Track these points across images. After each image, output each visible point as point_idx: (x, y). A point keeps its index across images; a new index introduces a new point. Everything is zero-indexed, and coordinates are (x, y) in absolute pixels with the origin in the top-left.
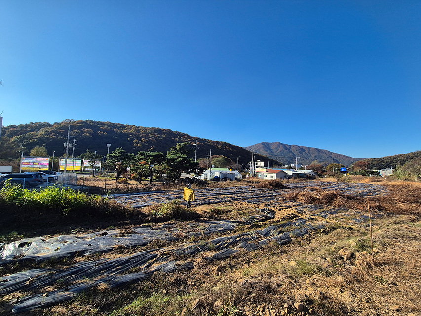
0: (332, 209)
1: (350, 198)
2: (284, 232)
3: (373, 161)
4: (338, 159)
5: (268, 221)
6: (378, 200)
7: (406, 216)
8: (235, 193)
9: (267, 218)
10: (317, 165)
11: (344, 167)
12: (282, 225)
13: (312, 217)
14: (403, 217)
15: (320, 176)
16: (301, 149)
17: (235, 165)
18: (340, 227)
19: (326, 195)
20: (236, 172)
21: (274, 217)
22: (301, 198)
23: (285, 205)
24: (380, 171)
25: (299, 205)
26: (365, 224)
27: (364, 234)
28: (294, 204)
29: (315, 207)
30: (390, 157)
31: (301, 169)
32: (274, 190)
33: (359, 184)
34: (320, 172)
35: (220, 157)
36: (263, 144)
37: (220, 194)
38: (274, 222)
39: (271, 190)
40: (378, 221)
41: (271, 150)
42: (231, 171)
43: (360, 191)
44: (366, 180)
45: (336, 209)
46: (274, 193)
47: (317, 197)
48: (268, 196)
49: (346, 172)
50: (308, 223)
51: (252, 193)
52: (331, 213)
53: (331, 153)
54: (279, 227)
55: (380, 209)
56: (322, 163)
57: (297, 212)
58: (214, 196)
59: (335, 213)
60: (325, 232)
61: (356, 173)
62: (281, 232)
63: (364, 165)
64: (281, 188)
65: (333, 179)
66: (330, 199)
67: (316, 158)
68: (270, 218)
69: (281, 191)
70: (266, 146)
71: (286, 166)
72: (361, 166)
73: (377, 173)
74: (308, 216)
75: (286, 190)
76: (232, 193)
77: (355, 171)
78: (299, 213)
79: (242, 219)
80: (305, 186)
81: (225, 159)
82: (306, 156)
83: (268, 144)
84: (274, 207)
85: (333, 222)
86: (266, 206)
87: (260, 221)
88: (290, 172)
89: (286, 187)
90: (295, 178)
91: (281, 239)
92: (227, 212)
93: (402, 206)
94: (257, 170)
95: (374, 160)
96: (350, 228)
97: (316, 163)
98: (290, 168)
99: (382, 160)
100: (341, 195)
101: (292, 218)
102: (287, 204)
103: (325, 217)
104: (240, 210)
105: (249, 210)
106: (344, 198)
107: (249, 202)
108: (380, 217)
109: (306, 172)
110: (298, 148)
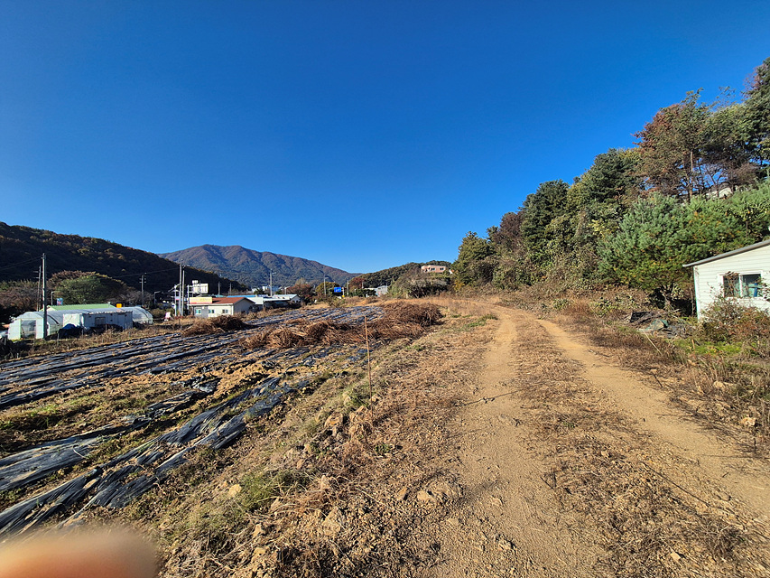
0: (322, 349)
1: (345, 328)
2: (232, 416)
3: (369, 277)
4: (330, 275)
5: (199, 402)
6: (375, 325)
7: (401, 340)
8: (118, 357)
9: (196, 396)
10: (303, 287)
11: (338, 286)
12: (231, 404)
13: (290, 370)
14: (399, 342)
15: (307, 302)
16: (280, 260)
17: (135, 295)
18: (331, 376)
19: (313, 328)
20: (136, 309)
21: (215, 390)
22: (274, 341)
23: (243, 359)
24: (376, 289)
25: (270, 354)
26: (362, 361)
27: (361, 376)
28: (261, 354)
29: (296, 353)
30: (385, 271)
31: (279, 293)
32: (225, 335)
33: (355, 308)
34: (307, 296)
35: (85, 277)
36: (206, 247)
37: (64, 369)
38: (214, 401)
39: (218, 336)
40: (376, 353)
41: (223, 260)
42: (119, 308)
43: (356, 317)
44: (363, 302)
45: (327, 348)
46: (223, 340)
47: (300, 334)
48: (209, 350)
49: (340, 294)
50: (282, 383)
51: (171, 350)
52: (319, 357)
53: (322, 266)
54: (222, 409)
55: (377, 336)
56: (311, 283)
57: (265, 367)
58: (37, 380)
59: (325, 354)
60: (310, 392)
61: (351, 294)
62: (226, 418)
63: (361, 282)
64: (238, 329)
65: (324, 305)
66: (318, 333)
67: (302, 274)
68: (204, 395)
69: (239, 335)
70: (213, 252)
71: (254, 290)
72: (357, 284)
73: (374, 292)
74: (284, 371)
75: (249, 331)
76: (108, 359)
77: (351, 291)
78: (268, 369)
79: (125, 418)
80: (283, 320)
81: (103, 280)
82: (286, 271)
83: (217, 248)
84: (218, 369)
85: (323, 369)
86: (200, 370)
87: (175, 410)
88: (259, 300)
89: (249, 327)
90: (267, 309)
91: (223, 434)
92: (73, 413)
93: (398, 328)
94: (192, 300)
95: (371, 275)
96: (345, 373)
97: (302, 282)
98: (260, 293)
99: (378, 274)
100: (333, 325)
101: (253, 382)
102: (248, 358)
103: (310, 365)
104: (123, 398)
105: (151, 392)
106: (337, 329)
107: (155, 372)
108: (377, 347)
109: (287, 297)
110: (274, 258)
